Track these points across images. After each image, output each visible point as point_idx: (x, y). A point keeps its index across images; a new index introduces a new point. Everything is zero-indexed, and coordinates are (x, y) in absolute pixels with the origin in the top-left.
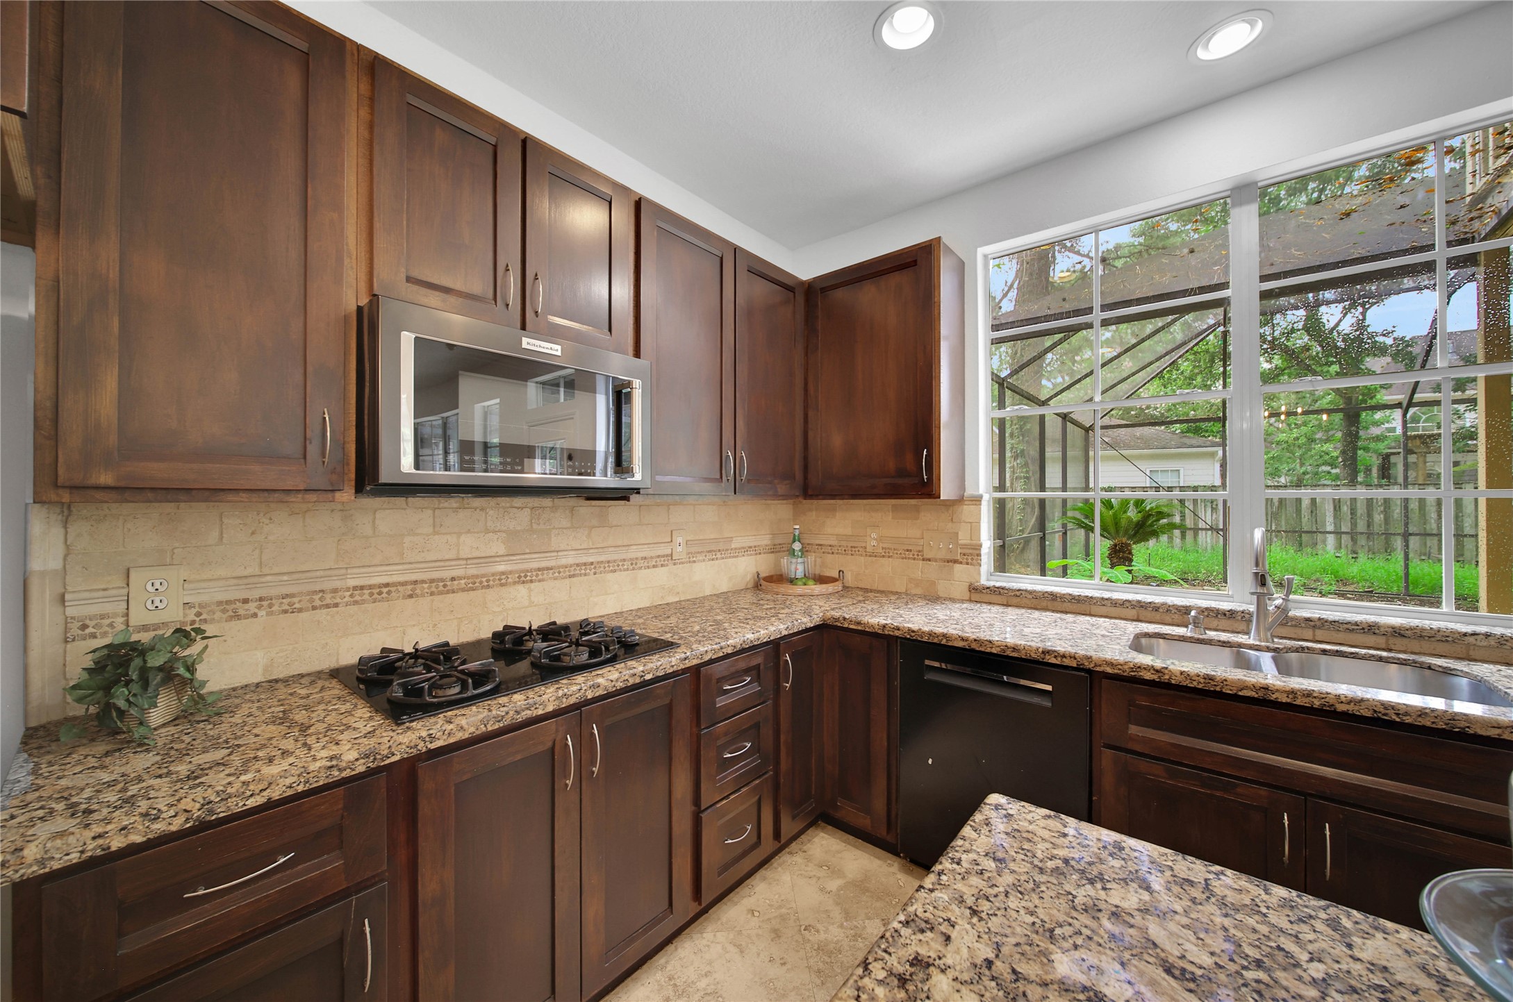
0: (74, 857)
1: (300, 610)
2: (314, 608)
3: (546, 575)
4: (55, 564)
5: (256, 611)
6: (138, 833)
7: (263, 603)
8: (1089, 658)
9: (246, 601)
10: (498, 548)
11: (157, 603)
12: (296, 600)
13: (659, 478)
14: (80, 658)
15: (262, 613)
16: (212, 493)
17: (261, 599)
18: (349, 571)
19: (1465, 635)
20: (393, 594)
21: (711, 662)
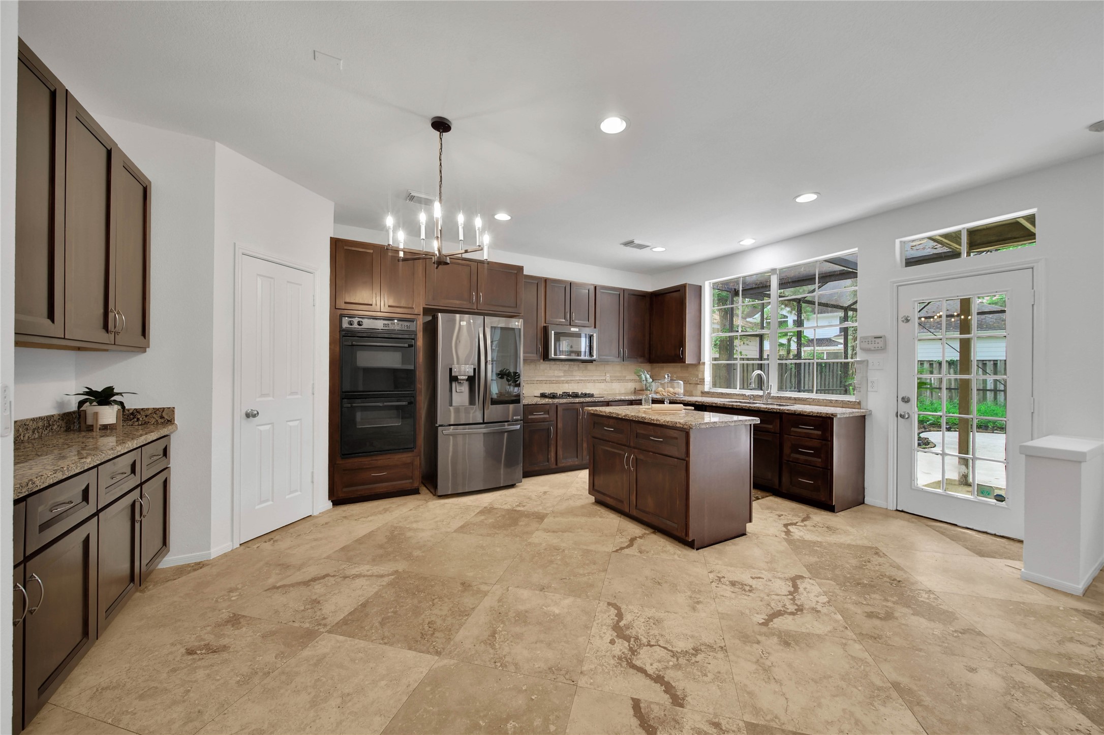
2: (537, 384)
3: (573, 382)
8: (704, 402)
10: (562, 374)
12: (535, 382)
13: (601, 357)
18: (536, 377)
19: (807, 398)
21: (611, 401)
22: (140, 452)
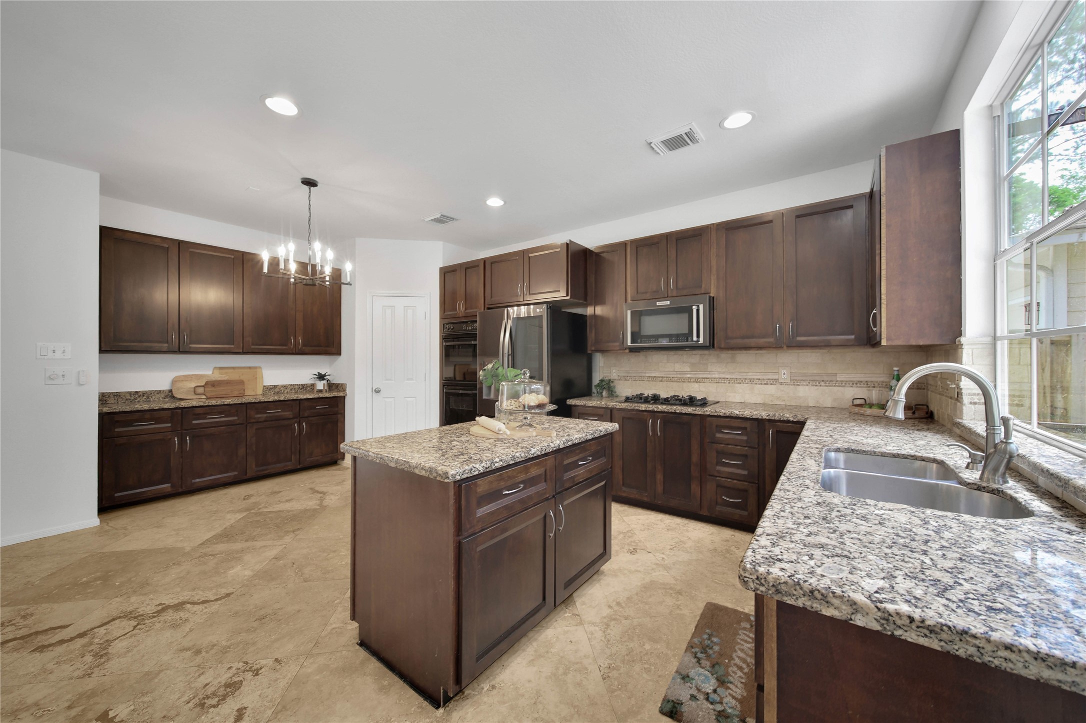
22: (298, 402)
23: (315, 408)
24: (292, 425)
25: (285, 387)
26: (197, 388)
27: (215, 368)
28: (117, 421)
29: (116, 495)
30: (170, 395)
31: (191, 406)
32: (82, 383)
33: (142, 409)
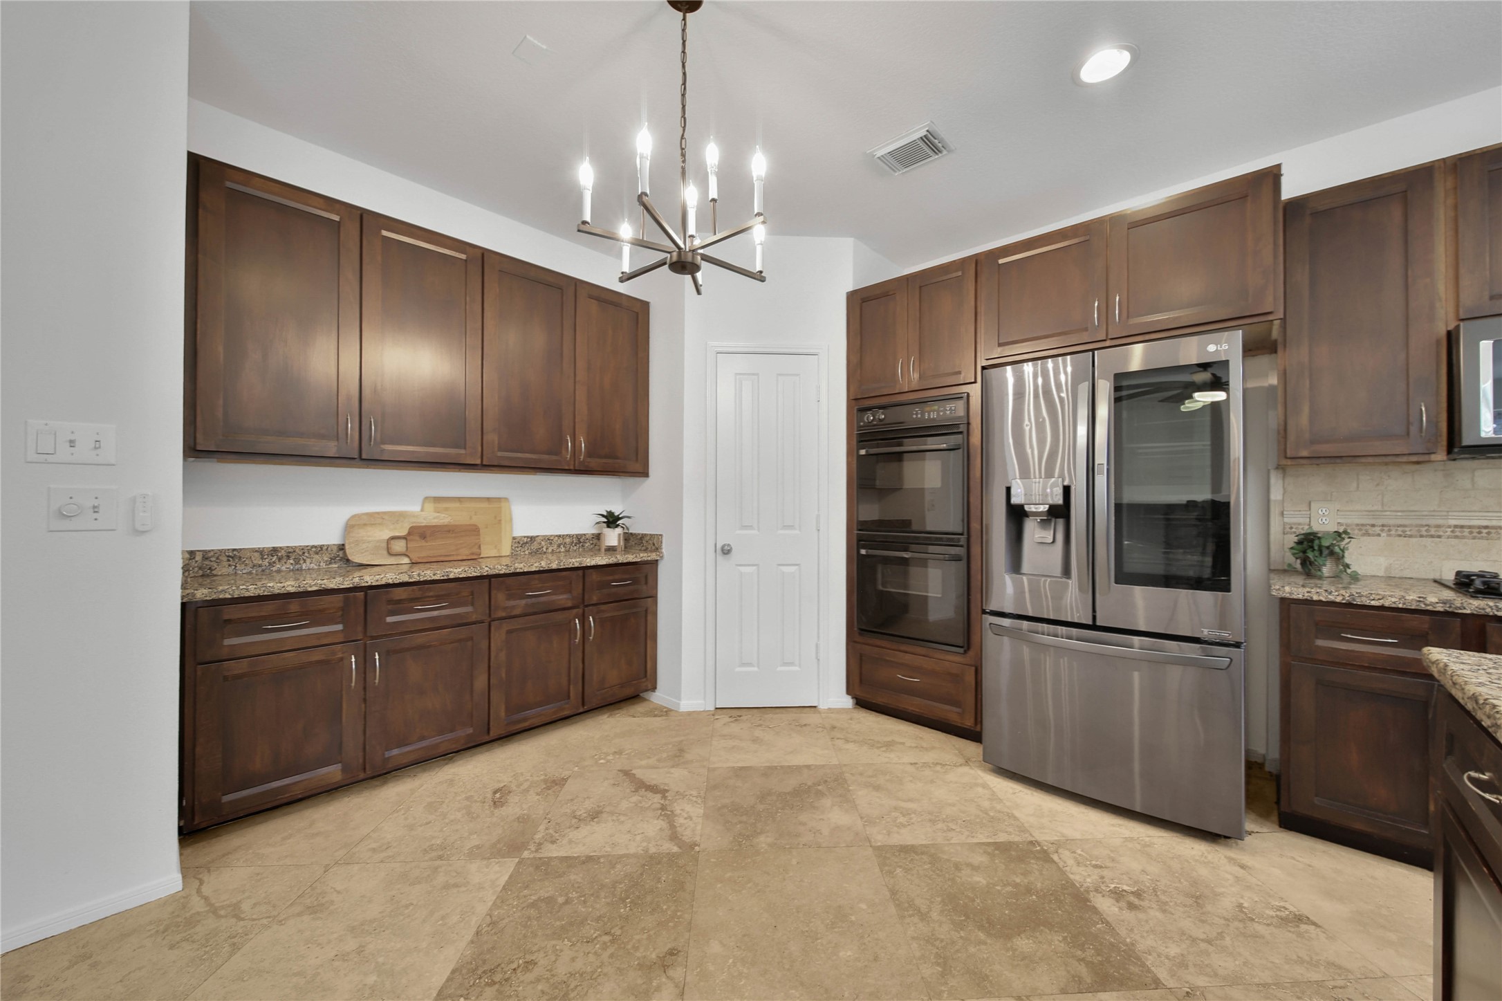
0: (1300, 597)
1: (1411, 536)
2: (1421, 536)
4: (1280, 497)
5: (1380, 532)
6: (1323, 597)
7: (1384, 528)
9: (1373, 526)
11: (1324, 521)
12: (1407, 529)
14: (1292, 540)
15: (1383, 534)
16: (1352, 458)
17: (1383, 526)
18: (1450, 514)
20: (1493, 535)
22: (580, 572)
23: (607, 585)
24: (570, 622)
25: (549, 539)
26: (392, 542)
27: (426, 498)
28: (228, 621)
29: (226, 799)
30: (340, 556)
31: (383, 583)
32: (141, 529)
33: (283, 591)
